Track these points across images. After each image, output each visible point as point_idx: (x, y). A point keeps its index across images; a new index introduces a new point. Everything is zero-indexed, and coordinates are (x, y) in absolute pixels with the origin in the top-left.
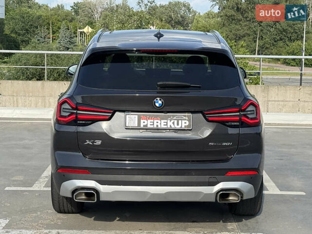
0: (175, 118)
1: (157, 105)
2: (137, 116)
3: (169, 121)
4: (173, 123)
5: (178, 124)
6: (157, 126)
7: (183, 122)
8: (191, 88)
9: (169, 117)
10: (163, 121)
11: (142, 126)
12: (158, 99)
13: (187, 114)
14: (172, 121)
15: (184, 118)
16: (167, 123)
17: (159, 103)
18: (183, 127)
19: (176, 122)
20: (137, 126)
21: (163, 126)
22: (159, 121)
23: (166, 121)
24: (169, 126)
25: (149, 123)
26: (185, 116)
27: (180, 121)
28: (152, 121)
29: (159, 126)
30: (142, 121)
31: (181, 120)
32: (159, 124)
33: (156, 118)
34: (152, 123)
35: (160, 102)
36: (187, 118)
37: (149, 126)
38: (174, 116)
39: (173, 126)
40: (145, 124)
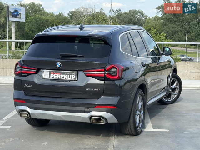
0: (68, 74)
1: (58, 66)
2: (49, 72)
6: (59, 78)
8: (78, 57)
9: (65, 73)
10: (62, 75)
16: (64, 76)
17: (59, 65)
18: (72, 79)
20: (48, 77)
21: (62, 78)
24: (65, 78)
27: (71, 76)
30: (51, 75)
33: (58, 73)
34: (56, 76)
36: (74, 74)
37: (54, 78)
39: (67, 78)
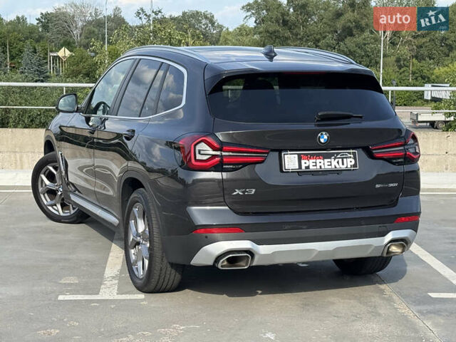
0: (339, 156)
1: (322, 140)
2: (296, 156)
3: (333, 160)
4: (338, 162)
5: (343, 164)
6: (321, 167)
7: (349, 160)
8: (352, 119)
9: (333, 154)
10: (326, 160)
11: (303, 168)
12: (324, 133)
13: (351, 151)
14: (337, 160)
15: (349, 155)
16: (331, 162)
17: (324, 138)
18: (349, 166)
19: (340, 160)
20: (297, 167)
21: (327, 167)
22: (322, 161)
23: (329, 160)
24: (333, 167)
25: (312, 164)
26: (350, 153)
27: (345, 160)
28: (314, 161)
29: (323, 167)
30: (303, 162)
31: (346, 158)
32: (322, 164)
33: (318, 156)
34: (314, 164)
35: (326, 137)
36: (352, 156)
37: (312, 168)
38: (338, 154)
39: (337, 166)
40: (307, 165)
